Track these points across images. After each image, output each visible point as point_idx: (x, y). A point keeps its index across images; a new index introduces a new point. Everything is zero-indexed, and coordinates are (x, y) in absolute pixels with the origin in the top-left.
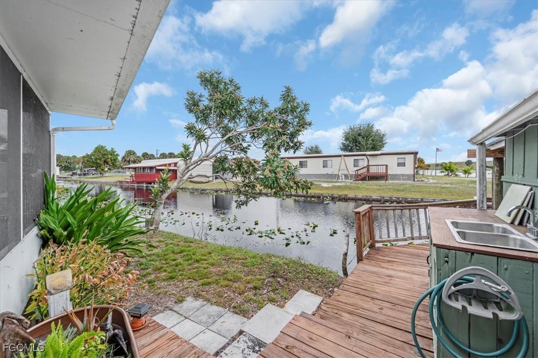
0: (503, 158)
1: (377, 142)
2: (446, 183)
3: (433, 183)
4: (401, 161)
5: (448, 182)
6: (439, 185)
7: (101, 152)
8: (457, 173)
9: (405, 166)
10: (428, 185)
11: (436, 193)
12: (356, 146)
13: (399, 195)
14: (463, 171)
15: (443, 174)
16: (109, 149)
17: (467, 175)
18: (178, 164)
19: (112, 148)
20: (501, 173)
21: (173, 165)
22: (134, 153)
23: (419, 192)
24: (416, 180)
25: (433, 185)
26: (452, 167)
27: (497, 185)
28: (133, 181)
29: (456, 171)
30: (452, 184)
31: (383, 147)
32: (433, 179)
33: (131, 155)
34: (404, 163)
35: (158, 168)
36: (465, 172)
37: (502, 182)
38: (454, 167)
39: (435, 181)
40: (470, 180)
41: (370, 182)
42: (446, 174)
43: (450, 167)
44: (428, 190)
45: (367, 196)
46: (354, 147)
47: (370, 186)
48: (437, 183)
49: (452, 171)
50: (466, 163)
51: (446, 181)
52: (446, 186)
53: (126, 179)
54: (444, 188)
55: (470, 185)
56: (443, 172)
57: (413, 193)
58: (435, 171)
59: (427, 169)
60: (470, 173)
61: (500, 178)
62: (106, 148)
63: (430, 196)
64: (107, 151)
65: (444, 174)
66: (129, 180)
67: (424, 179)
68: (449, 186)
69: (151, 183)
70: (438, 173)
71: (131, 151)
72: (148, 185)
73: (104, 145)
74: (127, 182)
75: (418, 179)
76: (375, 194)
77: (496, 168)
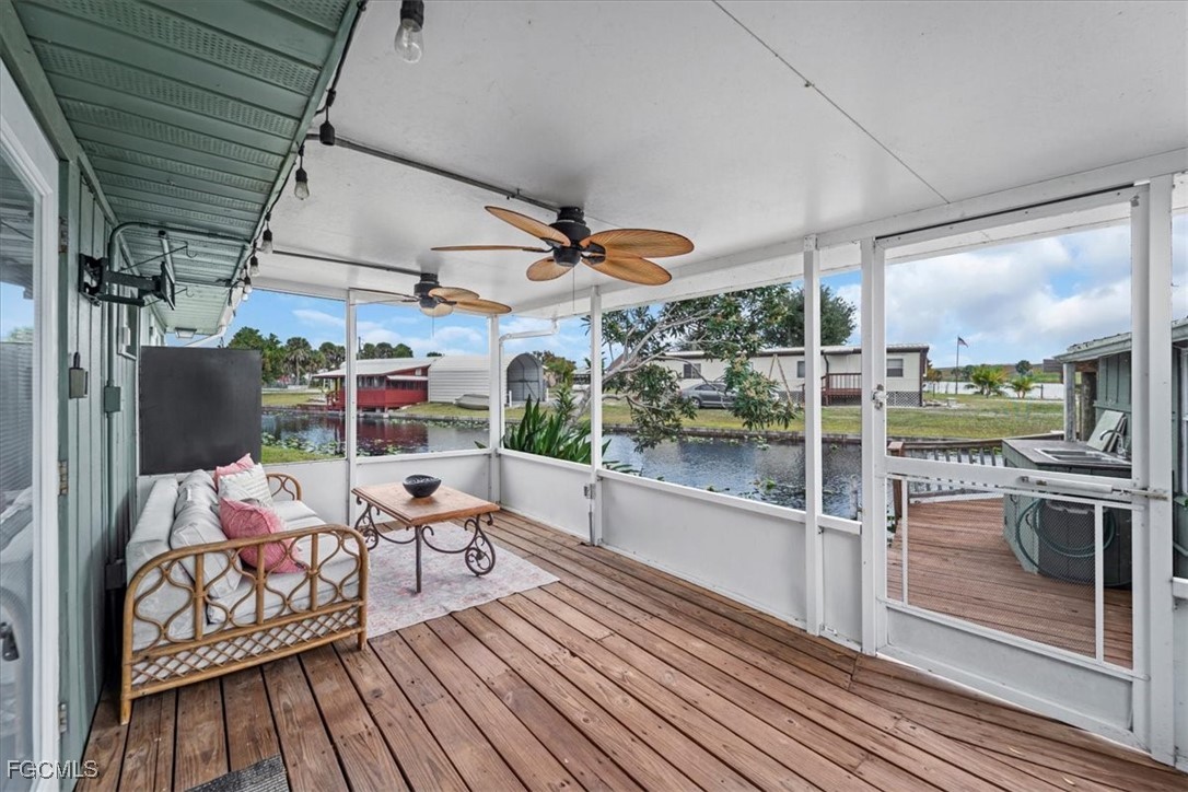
0: (1095, 374)
1: (838, 325)
2: (985, 410)
3: (960, 410)
4: (894, 366)
5: (988, 408)
6: (973, 414)
7: (251, 342)
8: (1001, 389)
9: (901, 375)
10: (952, 414)
11: (970, 429)
12: (793, 331)
13: (899, 432)
14: (1014, 384)
15: (971, 391)
16: (266, 336)
17: (1021, 394)
18: (430, 369)
19: (271, 335)
20: (1093, 395)
21: (419, 372)
22: (306, 344)
23: (937, 426)
24: (924, 403)
25: (961, 414)
26: (991, 376)
27: (1087, 412)
28: (334, 405)
29: (998, 384)
30: (996, 411)
31: (849, 334)
32: (958, 402)
33: (298, 348)
34: (901, 370)
35: (391, 378)
36: (1019, 387)
37: (1094, 408)
38: (994, 376)
39: (962, 406)
40: (1030, 405)
41: (832, 407)
42: (979, 390)
43: (986, 377)
44: (953, 422)
45: (836, 435)
46: (789, 334)
47: (838, 415)
48: (968, 410)
49: (991, 384)
50: (1017, 366)
51: (984, 406)
52: (985, 415)
53: (310, 400)
54: (985, 419)
55: (1033, 414)
56: (972, 387)
57: (926, 429)
58: (954, 384)
59: (938, 380)
60: (1028, 389)
61: (1091, 403)
62: (259, 334)
63: (959, 434)
64: (262, 341)
65: (975, 390)
66: (325, 404)
67: (939, 403)
68: (992, 415)
69: (374, 410)
70: (962, 388)
71: (299, 339)
72: (369, 414)
73: (255, 329)
74: (321, 408)
75: (929, 402)
76: (852, 431)
77: (1085, 388)
